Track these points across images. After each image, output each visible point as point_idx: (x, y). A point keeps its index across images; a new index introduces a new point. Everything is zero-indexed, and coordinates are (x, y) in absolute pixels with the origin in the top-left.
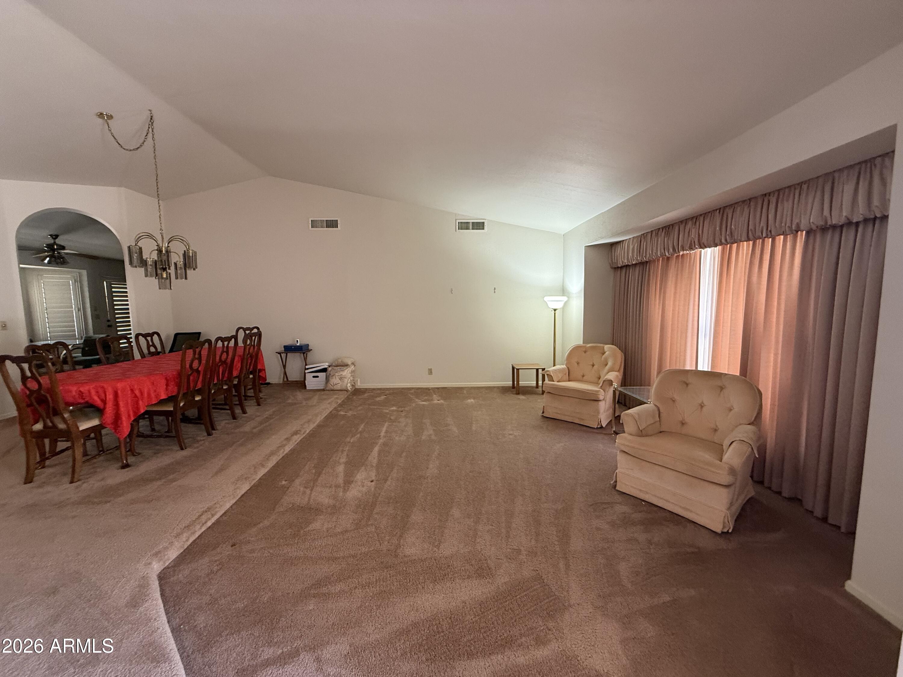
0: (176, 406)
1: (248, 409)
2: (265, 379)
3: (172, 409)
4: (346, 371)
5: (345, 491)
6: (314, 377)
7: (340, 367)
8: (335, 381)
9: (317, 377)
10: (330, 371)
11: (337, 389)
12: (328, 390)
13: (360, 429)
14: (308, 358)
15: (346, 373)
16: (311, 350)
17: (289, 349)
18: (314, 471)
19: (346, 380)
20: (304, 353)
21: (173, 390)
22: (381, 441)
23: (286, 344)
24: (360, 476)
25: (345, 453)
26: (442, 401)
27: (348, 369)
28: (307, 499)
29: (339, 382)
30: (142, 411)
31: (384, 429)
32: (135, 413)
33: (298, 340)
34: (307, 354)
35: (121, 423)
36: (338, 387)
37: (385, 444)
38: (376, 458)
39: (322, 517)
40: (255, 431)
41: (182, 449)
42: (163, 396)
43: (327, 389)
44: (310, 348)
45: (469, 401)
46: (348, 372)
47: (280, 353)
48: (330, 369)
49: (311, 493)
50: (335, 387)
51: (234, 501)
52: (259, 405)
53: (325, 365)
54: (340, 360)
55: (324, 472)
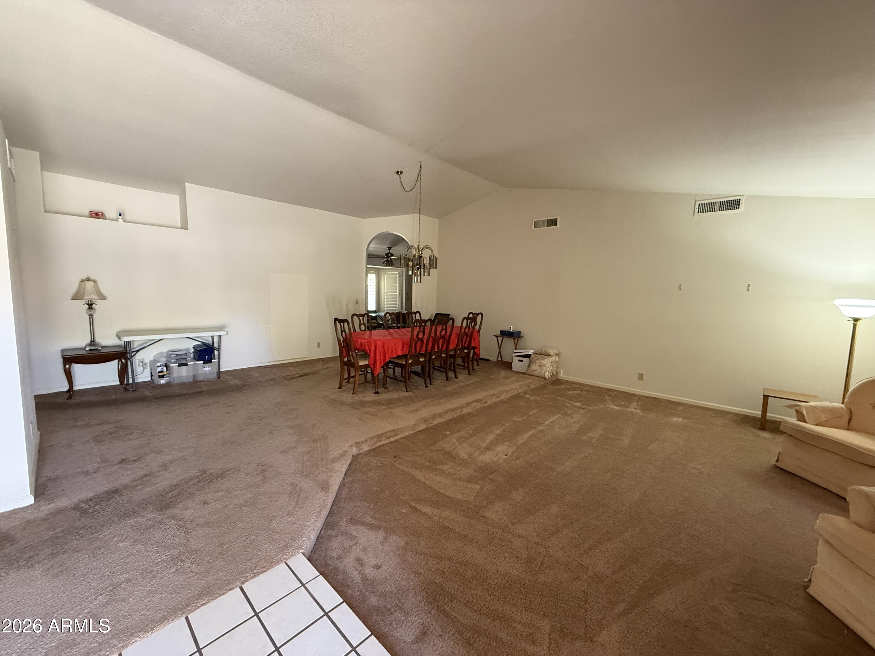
0: (407, 361)
1: (459, 375)
2: (479, 355)
3: (404, 363)
4: (546, 360)
5: (481, 454)
6: (519, 361)
7: (542, 356)
8: (534, 367)
9: (522, 361)
10: (532, 358)
11: (536, 375)
12: (528, 375)
13: (531, 413)
14: (518, 344)
15: (547, 362)
16: (522, 337)
17: (505, 334)
18: (471, 432)
19: (544, 369)
20: (514, 339)
21: (406, 350)
22: (541, 428)
23: (503, 329)
24: (500, 448)
25: (504, 427)
26: (639, 411)
27: (548, 359)
28: (452, 449)
29: (538, 368)
30: (387, 361)
31: (551, 419)
32: (384, 361)
33: (512, 327)
34: (518, 340)
35: (376, 366)
36: (537, 373)
37: (541, 431)
38: (524, 440)
39: (452, 464)
40: (453, 391)
41: (407, 391)
42: (400, 354)
43: (527, 373)
44: (522, 335)
45: (675, 419)
46: (549, 361)
47: (497, 336)
48: (533, 356)
49: (458, 446)
50: (534, 373)
51: (413, 432)
52: (469, 374)
53: (531, 352)
54: (544, 350)
55: (478, 435)
